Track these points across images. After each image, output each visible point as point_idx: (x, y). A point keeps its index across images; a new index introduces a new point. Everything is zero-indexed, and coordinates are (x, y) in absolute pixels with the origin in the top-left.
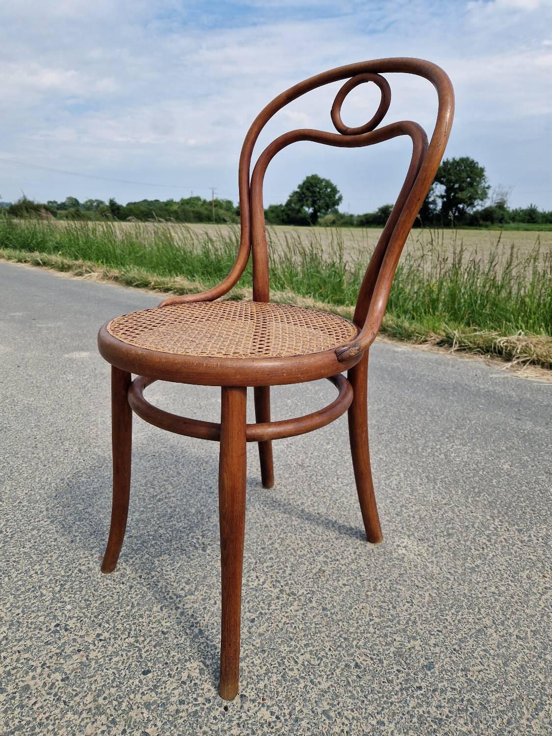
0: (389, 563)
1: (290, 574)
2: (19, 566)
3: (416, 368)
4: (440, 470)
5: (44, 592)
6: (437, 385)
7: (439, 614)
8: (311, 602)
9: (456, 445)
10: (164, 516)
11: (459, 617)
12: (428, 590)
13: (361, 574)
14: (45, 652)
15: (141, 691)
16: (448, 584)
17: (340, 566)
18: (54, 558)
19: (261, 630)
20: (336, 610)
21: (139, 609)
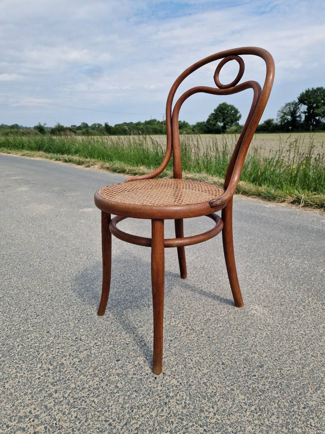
0: (246, 317)
1: (192, 320)
2: (58, 311)
3: (276, 216)
4: (281, 271)
5: (70, 323)
6: (287, 226)
7: (270, 343)
8: (202, 333)
9: (293, 259)
10: (129, 290)
11: (281, 344)
12: (265, 331)
13: (230, 322)
14: (71, 349)
15: (115, 368)
16: (277, 328)
17: (219, 317)
18: (75, 308)
19: (175, 345)
20: (215, 338)
21: (115, 333)
